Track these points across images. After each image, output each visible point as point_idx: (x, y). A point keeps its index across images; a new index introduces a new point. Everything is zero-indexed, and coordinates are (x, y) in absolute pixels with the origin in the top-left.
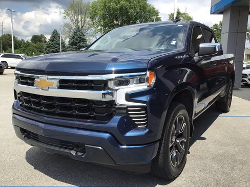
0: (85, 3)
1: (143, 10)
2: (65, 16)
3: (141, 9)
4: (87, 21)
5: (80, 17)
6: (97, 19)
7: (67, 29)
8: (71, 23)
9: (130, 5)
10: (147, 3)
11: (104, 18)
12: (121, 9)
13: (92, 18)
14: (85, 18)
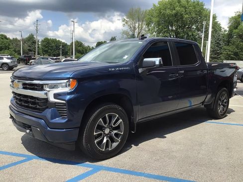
0: (143, 11)
1: (199, 15)
2: (124, 24)
3: (196, 14)
4: (143, 28)
5: (137, 25)
6: (152, 26)
7: (125, 36)
8: (129, 30)
9: (186, 11)
10: (204, 7)
11: (159, 25)
12: (176, 15)
13: (148, 24)
14: (142, 25)
